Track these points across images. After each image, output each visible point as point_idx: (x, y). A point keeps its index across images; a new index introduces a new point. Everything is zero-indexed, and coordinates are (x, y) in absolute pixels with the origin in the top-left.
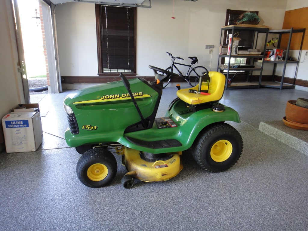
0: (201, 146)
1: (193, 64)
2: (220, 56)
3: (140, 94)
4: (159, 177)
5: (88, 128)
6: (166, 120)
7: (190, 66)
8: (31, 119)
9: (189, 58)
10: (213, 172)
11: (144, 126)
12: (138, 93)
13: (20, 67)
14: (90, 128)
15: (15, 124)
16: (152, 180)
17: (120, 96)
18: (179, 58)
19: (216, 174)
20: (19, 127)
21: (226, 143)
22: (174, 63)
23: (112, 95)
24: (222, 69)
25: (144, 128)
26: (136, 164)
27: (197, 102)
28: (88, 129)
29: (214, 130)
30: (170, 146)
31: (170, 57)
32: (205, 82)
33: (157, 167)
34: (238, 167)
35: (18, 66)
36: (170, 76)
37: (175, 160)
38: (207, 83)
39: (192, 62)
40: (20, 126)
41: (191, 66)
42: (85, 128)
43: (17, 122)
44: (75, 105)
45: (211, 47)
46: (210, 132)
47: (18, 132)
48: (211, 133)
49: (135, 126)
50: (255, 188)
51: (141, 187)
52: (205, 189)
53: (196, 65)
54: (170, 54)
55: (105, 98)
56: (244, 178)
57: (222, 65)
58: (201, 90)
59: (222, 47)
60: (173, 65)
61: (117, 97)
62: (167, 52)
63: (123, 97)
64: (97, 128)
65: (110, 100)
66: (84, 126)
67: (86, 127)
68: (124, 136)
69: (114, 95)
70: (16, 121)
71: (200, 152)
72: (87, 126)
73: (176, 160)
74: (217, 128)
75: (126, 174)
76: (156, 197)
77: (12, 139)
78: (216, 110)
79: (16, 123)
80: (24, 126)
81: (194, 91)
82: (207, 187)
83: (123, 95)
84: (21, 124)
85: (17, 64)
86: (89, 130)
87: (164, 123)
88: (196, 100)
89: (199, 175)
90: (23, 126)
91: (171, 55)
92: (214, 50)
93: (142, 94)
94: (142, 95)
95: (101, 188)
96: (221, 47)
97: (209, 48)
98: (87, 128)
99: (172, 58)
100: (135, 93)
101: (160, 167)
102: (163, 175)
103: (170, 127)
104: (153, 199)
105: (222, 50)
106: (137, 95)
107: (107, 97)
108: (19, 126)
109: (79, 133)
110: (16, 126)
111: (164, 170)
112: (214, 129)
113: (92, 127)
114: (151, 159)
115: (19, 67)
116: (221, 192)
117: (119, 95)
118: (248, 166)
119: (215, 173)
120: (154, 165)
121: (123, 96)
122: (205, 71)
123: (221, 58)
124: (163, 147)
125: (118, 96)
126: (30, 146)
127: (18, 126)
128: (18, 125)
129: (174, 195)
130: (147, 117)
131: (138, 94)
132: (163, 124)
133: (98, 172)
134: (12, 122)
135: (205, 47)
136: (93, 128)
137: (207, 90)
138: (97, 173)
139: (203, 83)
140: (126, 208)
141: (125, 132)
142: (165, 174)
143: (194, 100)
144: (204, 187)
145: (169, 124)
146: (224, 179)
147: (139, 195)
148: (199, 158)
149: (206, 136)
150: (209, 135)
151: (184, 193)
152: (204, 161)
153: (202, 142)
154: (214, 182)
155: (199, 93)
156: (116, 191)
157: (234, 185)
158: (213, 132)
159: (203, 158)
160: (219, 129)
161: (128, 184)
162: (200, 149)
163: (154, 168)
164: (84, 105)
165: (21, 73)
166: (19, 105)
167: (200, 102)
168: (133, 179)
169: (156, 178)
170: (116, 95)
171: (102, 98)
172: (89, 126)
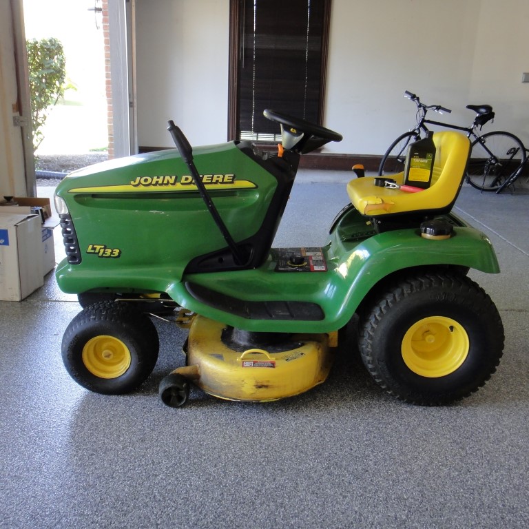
0: (374, 326)
1: (480, 126)
3: (227, 178)
4: (248, 391)
5: (99, 251)
6: (308, 254)
7: (471, 131)
8: (14, 228)
9: (470, 107)
10: (409, 402)
11: (236, 262)
12: (221, 176)
13: (21, 114)
14: (104, 251)
16: (231, 396)
17: (175, 181)
18: (439, 108)
19: (419, 409)
21: (452, 328)
22: (423, 121)
23: (158, 178)
25: (235, 266)
26: (202, 351)
27: (377, 210)
28: (100, 254)
29: (412, 286)
30: (292, 317)
31: (415, 104)
32: (422, 160)
33: (247, 364)
35: (14, 112)
36: (313, 136)
37: (302, 354)
38: (426, 161)
39: (477, 118)
41: (474, 131)
42: (93, 251)
44: (74, 194)
46: (403, 290)
48: (402, 294)
49: (216, 259)
50: (514, 462)
52: (367, 440)
53: (489, 127)
54: (413, 97)
55: (140, 183)
56: (496, 430)
58: (410, 179)
60: (421, 125)
61: (168, 182)
62: (407, 92)
63: (183, 184)
64: (120, 253)
65: (152, 189)
66: (91, 247)
67: (95, 249)
68: (183, 280)
69: (162, 178)
71: (371, 342)
72: (98, 247)
73: (303, 356)
74: (423, 281)
75: (174, 372)
76: (230, 437)
78: (425, 232)
81: (387, 182)
82: (375, 437)
83: (184, 177)
85: (13, 108)
86: (102, 257)
87: (297, 259)
88: (376, 204)
89: (368, 405)
91: (418, 99)
93: (233, 179)
94: (232, 182)
95: (114, 397)
98: (97, 251)
99: (420, 106)
100: (215, 176)
101: (255, 364)
102: (259, 386)
103: (309, 270)
104: (221, 440)
106: (221, 180)
107: (146, 180)
109: (80, 261)
111: (263, 373)
112: (413, 283)
113: (110, 251)
114: (243, 343)
115: (17, 114)
116: (406, 455)
117: (174, 177)
119: (415, 407)
121: (183, 181)
122: (516, 145)
124: (271, 316)
125: (172, 181)
126: (10, 288)
129: (276, 440)
130: (243, 239)
131: (223, 179)
132: (293, 263)
133: (108, 356)
135: (521, 78)
136: (112, 253)
137: (427, 180)
138: (107, 359)
139: (416, 160)
141: (188, 271)
142: (265, 384)
143: (371, 202)
144: (367, 434)
145: (309, 264)
146: (435, 424)
147: (193, 426)
148: (368, 358)
149: (389, 301)
150: (398, 299)
151: (304, 440)
152: (380, 367)
153: (379, 315)
154: (402, 429)
155: (397, 186)
156: (144, 408)
157: (454, 445)
158: (409, 292)
159: (378, 360)
160: (428, 286)
161: (174, 394)
162: (371, 333)
163: (239, 365)
164: (94, 195)
165: (22, 128)
166: (5, 197)
167: (386, 210)
168: (185, 385)
169: (241, 391)
170: (167, 178)
171: (135, 182)
172: (103, 247)
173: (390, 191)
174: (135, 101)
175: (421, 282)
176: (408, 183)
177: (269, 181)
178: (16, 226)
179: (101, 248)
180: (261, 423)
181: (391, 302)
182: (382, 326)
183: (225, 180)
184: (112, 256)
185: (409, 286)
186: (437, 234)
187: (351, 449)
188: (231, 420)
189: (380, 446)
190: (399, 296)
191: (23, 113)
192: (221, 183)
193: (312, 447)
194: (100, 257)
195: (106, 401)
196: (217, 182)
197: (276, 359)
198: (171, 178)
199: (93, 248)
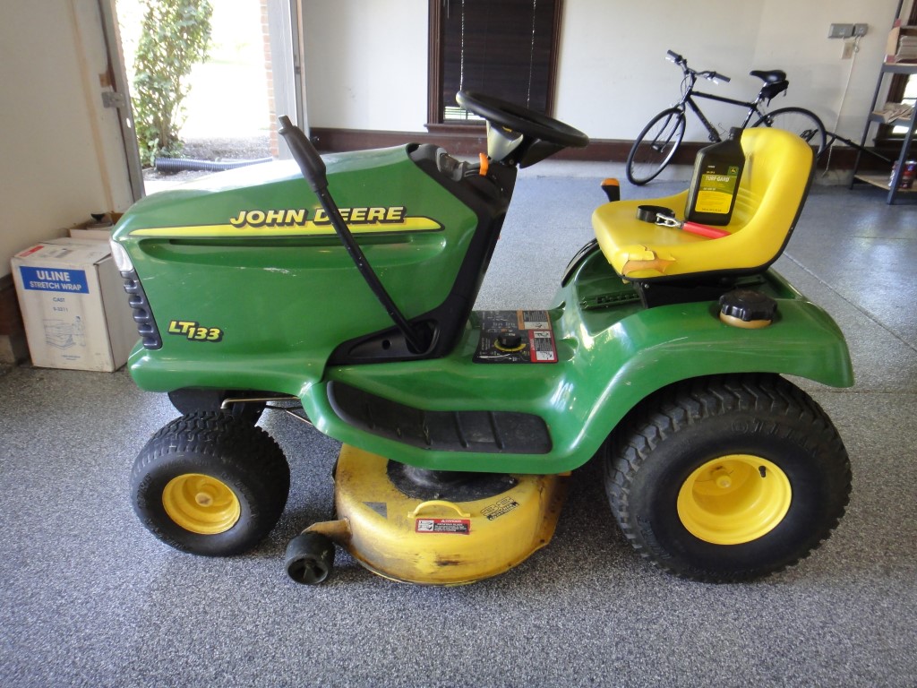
0: (635, 467)
1: (767, 100)
2: (885, 69)
3: (393, 212)
4: (425, 566)
5: (188, 331)
6: (528, 326)
7: (753, 107)
8: (93, 268)
9: (755, 73)
10: (685, 577)
11: (411, 349)
12: (383, 210)
13: (115, 89)
14: (196, 332)
15: (48, 279)
17: (305, 218)
18: (713, 75)
19: (699, 589)
20: (61, 290)
21: (762, 471)
22: (690, 92)
23: (276, 213)
24: (888, 120)
26: (354, 495)
27: (645, 269)
28: (191, 335)
29: (702, 405)
30: (498, 446)
31: (680, 69)
32: (720, 178)
33: (424, 525)
34: (819, 572)
35: (102, 85)
36: (539, 140)
37: (514, 504)
38: (726, 179)
39: (764, 89)
40: (64, 286)
41: (758, 106)
42: (178, 331)
43: (52, 273)
44: (139, 239)
45: (855, 31)
46: (686, 412)
47: (59, 304)
48: (685, 419)
49: (379, 344)
51: (360, 588)
52: (618, 659)
53: (779, 101)
54: (679, 59)
55: (245, 221)
56: (828, 637)
57: (892, 106)
58: (698, 209)
59: (903, 32)
60: (688, 98)
61: (293, 220)
62: (670, 52)
64: (221, 334)
65: (266, 231)
66: (174, 324)
67: (181, 327)
68: (324, 378)
69: (282, 213)
70: (49, 270)
71: (627, 491)
72: (186, 325)
73: (517, 508)
74: (721, 398)
75: (309, 529)
76: (394, 650)
77: (45, 327)
79: (50, 276)
80: (75, 287)
81: (659, 216)
82: (630, 652)
83: (318, 212)
84: (65, 282)
85: (102, 81)
86: (193, 339)
87: (509, 339)
88: (643, 261)
89: (619, 581)
90: (70, 286)
91: (685, 62)
92: (864, 43)
93: (402, 216)
94: (401, 221)
95: (218, 561)
96: (897, 30)
97: (846, 37)
98: (184, 330)
99: (687, 72)
100: (372, 210)
101: (439, 526)
102: (443, 563)
103: (528, 359)
104: (378, 656)
105: (898, 46)
106: (381, 217)
107: (256, 217)
108: (61, 286)
109: (160, 344)
110: (52, 286)
111: (449, 543)
112: (703, 400)
113: (205, 331)
114: (420, 481)
115: (110, 89)
117: (302, 212)
118: (870, 576)
119: (694, 585)
120: (417, 515)
121: (317, 219)
122: (813, 126)
123: (889, 78)
124: (464, 445)
125: (299, 218)
126: (97, 354)
127: (57, 286)
128: (56, 282)
129: (468, 658)
130: (423, 313)
131: (386, 215)
132: (502, 345)
133: (206, 501)
134: (38, 272)
135: (828, 30)
136: (208, 334)
137: (726, 211)
138: (201, 505)
139: (710, 178)
140: (255, 676)
141: (332, 362)
142: (454, 560)
143: (635, 257)
144: (617, 644)
145: (528, 348)
146: (727, 623)
147: (335, 625)
148: (623, 514)
149: (661, 429)
150: (677, 428)
151: (514, 658)
152: (641, 529)
153: (642, 452)
154: (673, 632)
155: (677, 224)
156: (262, 585)
157: (762, 670)
158: (697, 416)
159: (639, 520)
160: (730, 408)
161: (308, 567)
162: (628, 478)
163: (409, 529)
164: (174, 241)
165: (118, 110)
166: (93, 216)
167: (661, 271)
168: (325, 553)
169: (415, 568)
170: (291, 213)
171: (237, 219)
173: (665, 232)
174: (303, 65)
175: (718, 400)
176: (695, 217)
177: (463, 217)
178: (96, 265)
179: (190, 327)
180: (446, 618)
181: (664, 431)
182: (648, 470)
183: (389, 217)
184: (209, 338)
185: (698, 405)
186: (750, 318)
187: (592, 680)
188: (399, 610)
189: (640, 672)
190: (680, 421)
191: (117, 88)
192: (382, 222)
193: (527, 674)
194: (190, 339)
195: (204, 570)
196: (375, 220)
197: (472, 515)
198: (298, 213)
199: (178, 326)
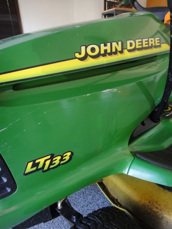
5: (44, 165)
12: (153, 40)
14: (51, 162)
17: (123, 49)
28: (46, 168)
42: (35, 169)
55: (87, 55)
61: (116, 50)
66: (30, 164)
67: (37, 164)
69: (109, 44)
72: (42, 161)
83: (129, 42)
86: (49, 169)
93: (160, 43)
94: (160, 46)
98: (40, 166)
100: (150, 40)
107: (93, 50)
109: (14, 188)
113: (59, 158)
117: (120, 43)
121: (129, 47)
131: (155, 42)
136: (61, 160)
170: (114, 44)
171: (80, 54)
172: (49, 157)
179: (46, 161)
184: (62, 162)
192: (154, 47)
196: (152, 46)
198: (118, 44)
199: (35, 165)
